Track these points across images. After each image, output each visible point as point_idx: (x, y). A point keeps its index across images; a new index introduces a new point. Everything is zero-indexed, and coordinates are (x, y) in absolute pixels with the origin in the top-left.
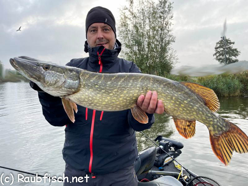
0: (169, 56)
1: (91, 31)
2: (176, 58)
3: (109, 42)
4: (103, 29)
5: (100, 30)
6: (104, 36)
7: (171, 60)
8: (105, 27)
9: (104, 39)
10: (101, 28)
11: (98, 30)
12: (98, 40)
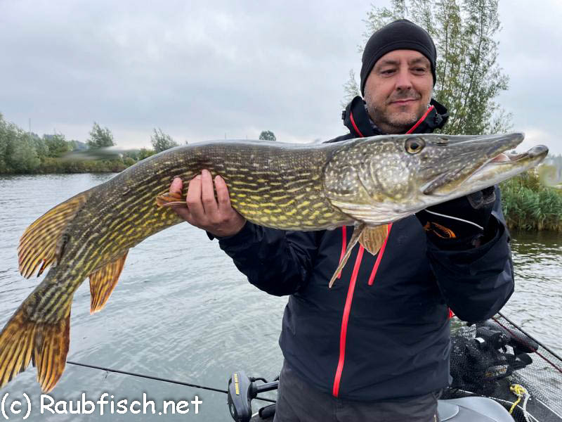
3: (421, 97)
4: (413, 66)
6: (411, 83)
8: (418, 61)
9: (412, 91)
10: (408, 64)
11: (399, 69)
12: (395, 93)
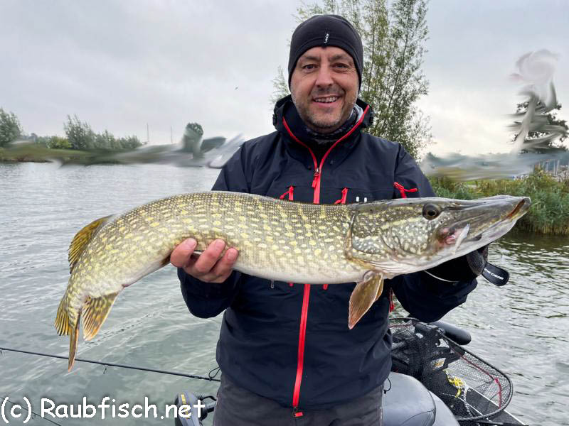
0: (413, 128)
1: (304, 67)
2: (428, 133)
3: (345, 93)
5: (325, 66)
7: (416, 139)
11: (320, 65)
